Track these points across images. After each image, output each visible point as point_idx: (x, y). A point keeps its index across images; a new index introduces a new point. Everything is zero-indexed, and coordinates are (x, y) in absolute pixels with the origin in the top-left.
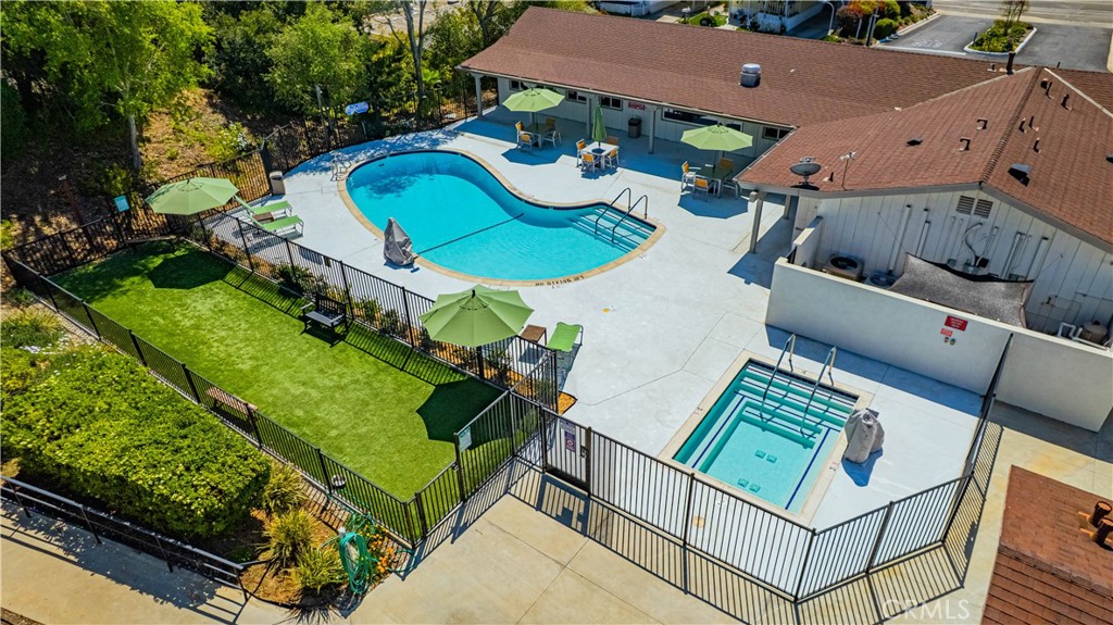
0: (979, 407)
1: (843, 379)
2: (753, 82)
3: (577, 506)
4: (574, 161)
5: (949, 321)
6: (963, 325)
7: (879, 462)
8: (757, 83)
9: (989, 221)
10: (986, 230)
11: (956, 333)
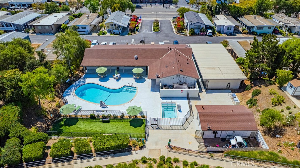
0: (187, 99)
1: (173, 101)
2: (137, 59)
3: (157, 127)
4: (112, 78)
5: (181, 91)
6: (183, 91)
7: (181, 109)
8: (138, 59)
9: (180, 77)
10: (180, 78)
11: (182, 92)
